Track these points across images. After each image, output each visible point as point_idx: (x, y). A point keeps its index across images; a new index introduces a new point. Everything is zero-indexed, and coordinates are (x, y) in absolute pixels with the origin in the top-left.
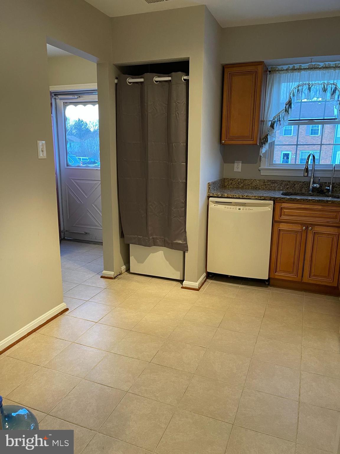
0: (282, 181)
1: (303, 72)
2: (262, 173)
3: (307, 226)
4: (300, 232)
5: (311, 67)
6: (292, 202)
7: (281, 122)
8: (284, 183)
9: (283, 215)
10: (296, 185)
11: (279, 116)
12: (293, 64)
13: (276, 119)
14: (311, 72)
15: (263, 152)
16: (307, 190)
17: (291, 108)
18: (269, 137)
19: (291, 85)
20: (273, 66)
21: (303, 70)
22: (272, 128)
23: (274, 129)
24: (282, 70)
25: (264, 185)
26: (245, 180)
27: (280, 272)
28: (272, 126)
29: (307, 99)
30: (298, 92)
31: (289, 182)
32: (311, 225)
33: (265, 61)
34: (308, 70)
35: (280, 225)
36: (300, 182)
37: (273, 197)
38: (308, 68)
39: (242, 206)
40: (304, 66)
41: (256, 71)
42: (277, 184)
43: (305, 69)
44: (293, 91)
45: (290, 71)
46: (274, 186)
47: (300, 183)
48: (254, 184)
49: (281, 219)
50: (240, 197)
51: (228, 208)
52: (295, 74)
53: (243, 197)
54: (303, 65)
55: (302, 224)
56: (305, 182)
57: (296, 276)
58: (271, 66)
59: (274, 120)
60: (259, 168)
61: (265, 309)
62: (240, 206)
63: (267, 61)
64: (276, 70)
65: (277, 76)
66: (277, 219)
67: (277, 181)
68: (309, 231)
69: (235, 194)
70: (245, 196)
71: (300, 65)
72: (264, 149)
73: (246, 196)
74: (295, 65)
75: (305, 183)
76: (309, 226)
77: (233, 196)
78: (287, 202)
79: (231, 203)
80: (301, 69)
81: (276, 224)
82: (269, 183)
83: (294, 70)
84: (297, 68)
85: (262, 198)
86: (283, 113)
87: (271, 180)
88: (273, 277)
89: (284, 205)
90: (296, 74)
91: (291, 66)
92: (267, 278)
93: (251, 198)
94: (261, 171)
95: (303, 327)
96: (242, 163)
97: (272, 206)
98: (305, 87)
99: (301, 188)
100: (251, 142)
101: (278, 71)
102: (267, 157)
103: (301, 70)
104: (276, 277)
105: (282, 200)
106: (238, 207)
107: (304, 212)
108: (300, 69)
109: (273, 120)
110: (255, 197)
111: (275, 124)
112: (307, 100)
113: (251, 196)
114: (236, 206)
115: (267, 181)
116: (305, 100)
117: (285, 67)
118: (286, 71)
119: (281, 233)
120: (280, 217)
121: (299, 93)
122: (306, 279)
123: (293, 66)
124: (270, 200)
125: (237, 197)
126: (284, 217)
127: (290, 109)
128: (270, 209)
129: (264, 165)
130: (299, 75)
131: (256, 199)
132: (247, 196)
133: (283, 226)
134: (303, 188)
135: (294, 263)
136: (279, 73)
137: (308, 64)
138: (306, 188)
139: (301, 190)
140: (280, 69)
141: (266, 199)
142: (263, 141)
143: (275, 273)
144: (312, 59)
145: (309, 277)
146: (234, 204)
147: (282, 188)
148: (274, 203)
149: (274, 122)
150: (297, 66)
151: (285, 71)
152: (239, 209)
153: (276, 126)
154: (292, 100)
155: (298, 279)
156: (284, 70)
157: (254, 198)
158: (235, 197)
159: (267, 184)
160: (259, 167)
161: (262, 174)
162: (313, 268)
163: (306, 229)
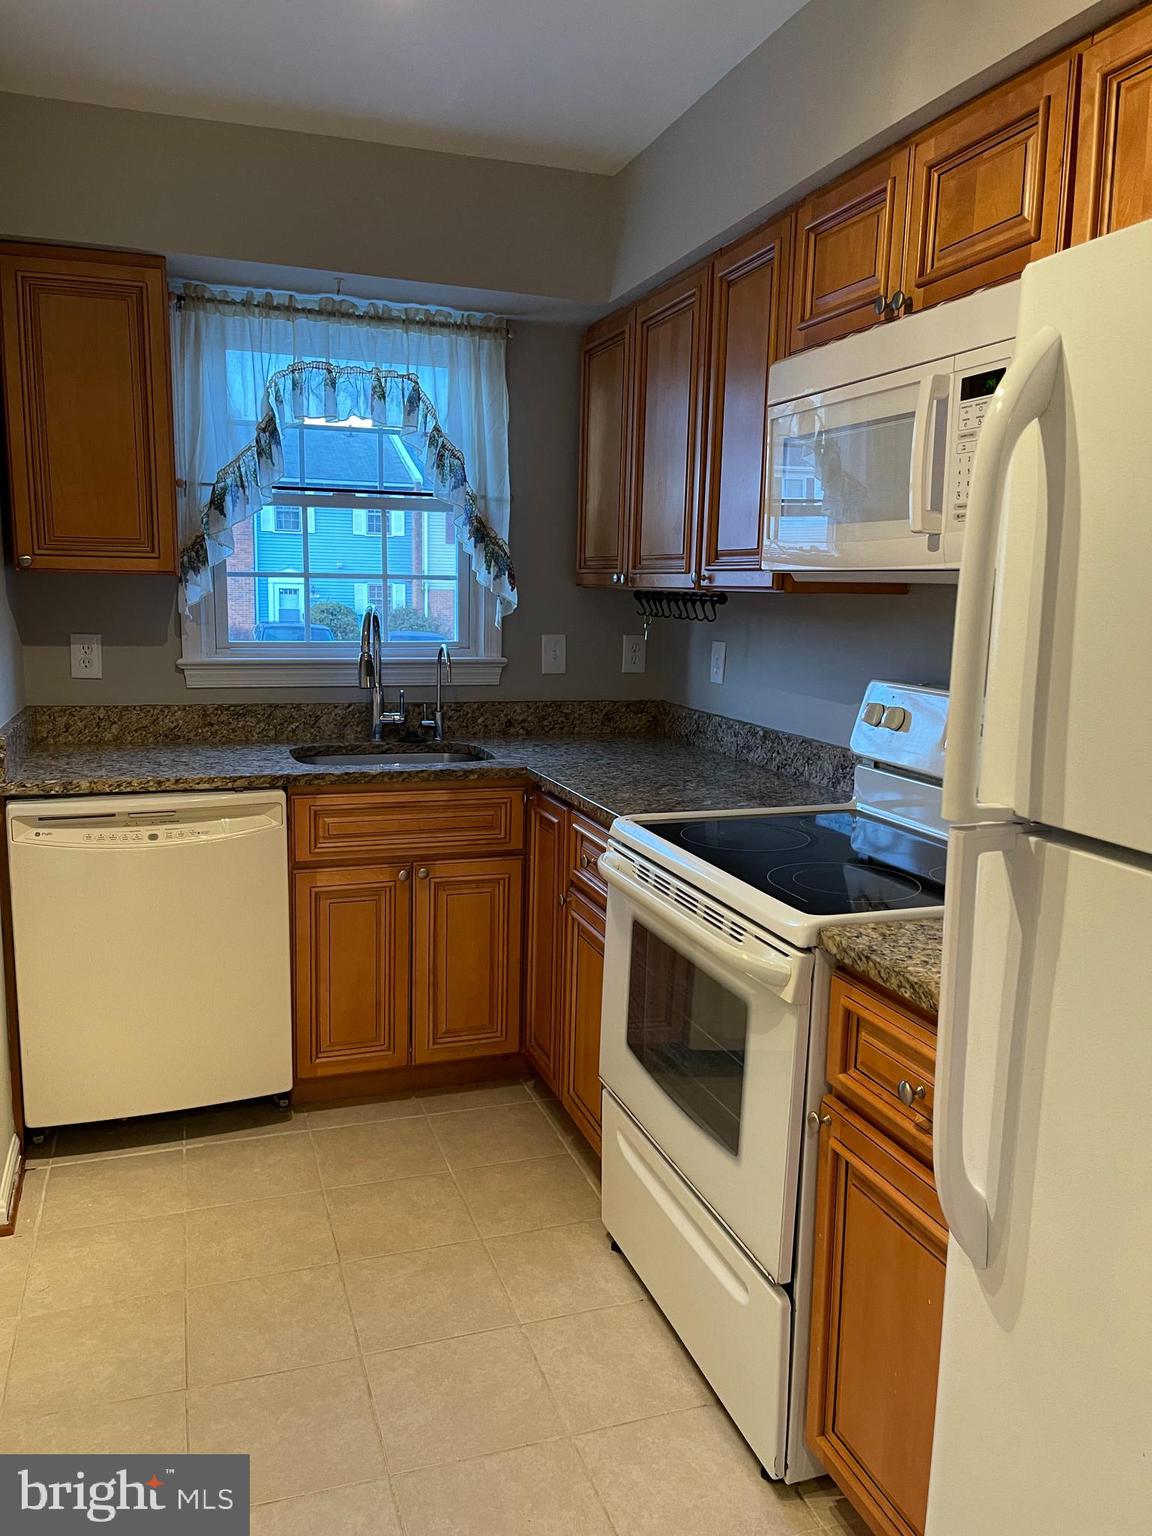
0: (271, 706)
1: (302, 321)
2: (194, 680)
3: (410, 863)
4: (388, 889)
5: (329, 308)
6: (353, 787)
7: (247, 492)
8: (278, 713)
9: (324, 838)
10: (324, 719)
11: (239, 467)
12: (264, 287)
13: (229, 481)
14: (331, 326)
15: (189, 603)
16: (360, 732)
17: (278, 443)
18: (208, 543)
19: (266, 362)
20: (191, 279)
21: (304, 315)
22: (217, 512)
23: (225, 516)
24: (227, 303)
25: (206, 725)
26: (126, 708)
27: (333, 1048)
28: (217, 503)
29: (328, 417)
30: (293, 389)
31: (298, 707)
32: (423, 858)
33: (169, 255)
34: (319, 317)
35: (318, 877)
36: (336, 707)
37: (282, 776)
38: (317, 309)
39: (164, 822)
40: (301, 299)
41: (141, 287)
42: (253, 720)
43: (310, 311)
44: (276, 385)
45: (257, 310)
46: (243, 727)
47: (336, 711)
48: (166, 723)
49: (317, 853)
50: (150, 789)
51: (101, 838)
52: (277, 323)
53: (163, 788)
54: (299, 297)
55: (395, 862)
56: (350, 705)
57: (389, 1050)
58: (185, 281)
59: (222, 484)
60: (180, 661)
61: (325, 1219)
62: (153, 824)
63: (177, 257)
64: (203, 297)
65: (211, 321)
66: (303, 856)
67: (255, 708)
68: (416, 884)
69: (123, 778)
70: (169, 780)
71: (291, 296)
72: (195, 591)
73: (173, 780)
74: (274, 292)
75: (350, 709)
76: (415, 864)
77: (119, 786)
78: (332, 788)
79: (114, 815)
80: (297, 310)
81: (300, 875)
82: (224, 718)
83: (270, 308)
84: (281, 302)
85: (238, 783)
86: (249, 461)
87: (232, 706)
88: (311, 1075)
89: (324, 800)
90: (279, 322)
91: (259, 294)
92: (288, 1087)
93: (197, 787)
94: (186, 673)
95: (485, 1243)
96: (103, 645)
97: (281, 811)
98: (318, 378)
99: (342, 725)
100: (152, 565)
101: (212, 300)
102: (203, 621)
103: (298, 315)
104: (321, 1072)
105: (316, 782)
106: (145, 831)
107: (395, 817)
108: (290, 310)
109: (217, 482)
110: (211, 780)
111: (228, 499)
112: (327, 421)
113: (193, 780)
114: (137, 825)
115: (216, 709)
116: (322, 422)
117: (237, 293)
118: (244, 308)
119: (324, 904)
120: (315, 848)
121: (301, 393)
122: (424, 1054)
123: (267, 293)
124: (273, 787)
125: (138, 789)
126: (325, 845)
127: (274, 447)
128: (274, 823)
129: (196, 651)
130: (290, 329)
131: (217, 790)
132: (177, 781)
133: (329, 880)
134: (348, 727)
135: (378, 1004)
136: (217, 310)
137: (317, 297)
138: (358, 726)
139: (341, 736)
140: (219, 298)
141: (254, 785)
142: (186, 558)
143: (317, 1058)
144: (339, 280)
145: (434, 1044)
146: (126, 818)
147: (273, 732)
148: (288, 800)
149: (224, 490)
150: (280, 297)
151: (239, 308)
152: (153, 837)
153: (233, 507)
154: (277, 416)
155: (398, 1058)
156: (233, 303)
157: (207, 786)
158: (128, 789)
159: (214, 719)
160: (178, 658)
161: (190, 684)
162: (442, 1008)
163: (409, 876)
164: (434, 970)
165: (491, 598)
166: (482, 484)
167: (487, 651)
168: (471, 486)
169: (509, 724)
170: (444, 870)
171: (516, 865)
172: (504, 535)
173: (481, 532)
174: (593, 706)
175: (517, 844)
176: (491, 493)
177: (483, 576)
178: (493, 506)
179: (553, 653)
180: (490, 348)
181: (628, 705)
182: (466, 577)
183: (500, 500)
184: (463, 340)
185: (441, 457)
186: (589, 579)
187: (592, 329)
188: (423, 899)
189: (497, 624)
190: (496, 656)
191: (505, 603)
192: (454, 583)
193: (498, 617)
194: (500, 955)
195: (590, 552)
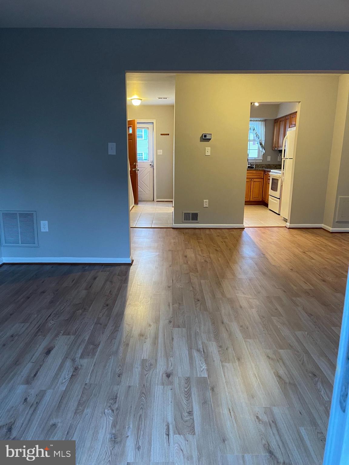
4: (249, 181)
32: (253, 178)
162: (254, 194)
163: (251, 180)
164: (253, 191)
165: (262, 152)
166: (261, 139)
167: (261, 158)
168: (260, 139)
169: (263, 167)
170: (255, 180)
171: (262, 180)
172: (264, 144)
173: (261, 144)
174: (274, 165)
175: (263, 178)
176: (262, 140)
177: (261, 149)
178: (262, 141)
179: (269, 158)
180: (263, 123)
181: (278, 165)
182: (259, 149)
183: (263, 140)
184: (260, 122)
185: (257, 136)
186: (274, 149)
187: (276, 120)
188: (252, 183)
189: (262, 155)
190: (262, 159)
191: (263, 152)
192: (257, 150)
193: (262, 154)
194: (260, 193)
195: (274, 146)
